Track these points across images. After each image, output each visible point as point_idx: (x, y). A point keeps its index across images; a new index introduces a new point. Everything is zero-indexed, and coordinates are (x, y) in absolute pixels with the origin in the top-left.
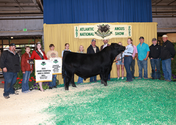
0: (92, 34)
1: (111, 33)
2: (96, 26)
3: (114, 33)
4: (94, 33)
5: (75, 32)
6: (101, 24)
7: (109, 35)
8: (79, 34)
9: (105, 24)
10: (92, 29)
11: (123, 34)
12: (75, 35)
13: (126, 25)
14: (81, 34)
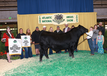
0: (51, 21)
1: (64, 20)
2: (53, 16)
3: (66, 20)
4: (52, 21)
5: (39, 20)
6: (57, 14)
8: (41, 21)
9: (60, 14)
10: (51, 18)
11: (72, 20)
12: (39, 22)
13: (74, 15)
14: (43, 21)
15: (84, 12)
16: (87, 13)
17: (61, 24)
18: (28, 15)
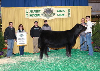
0: (39, 15)
2: (42, 9)
3: (56, 14)
4: (41, 15)
5: (26, 14)
6: (46, 7)
7: (52, 16)
8: (29, 15)
9: (49, 7)
10: (39, 11)
11: (63, 15)
12: (26, 16)
13: (66, 8)
14: (30, 15)
15: (77, 6)
16: (80, 6)
17: (51, 18)
18: (13, 8)
